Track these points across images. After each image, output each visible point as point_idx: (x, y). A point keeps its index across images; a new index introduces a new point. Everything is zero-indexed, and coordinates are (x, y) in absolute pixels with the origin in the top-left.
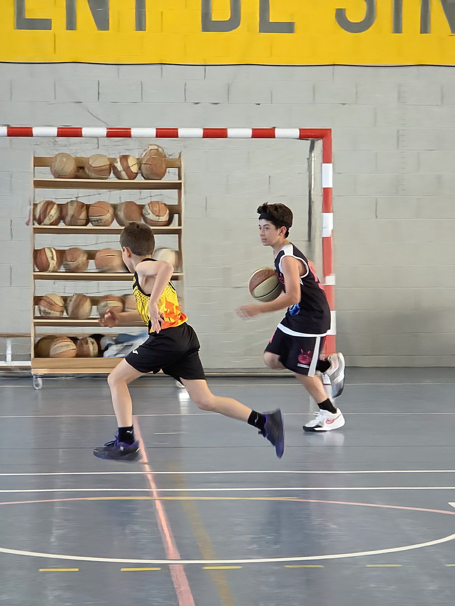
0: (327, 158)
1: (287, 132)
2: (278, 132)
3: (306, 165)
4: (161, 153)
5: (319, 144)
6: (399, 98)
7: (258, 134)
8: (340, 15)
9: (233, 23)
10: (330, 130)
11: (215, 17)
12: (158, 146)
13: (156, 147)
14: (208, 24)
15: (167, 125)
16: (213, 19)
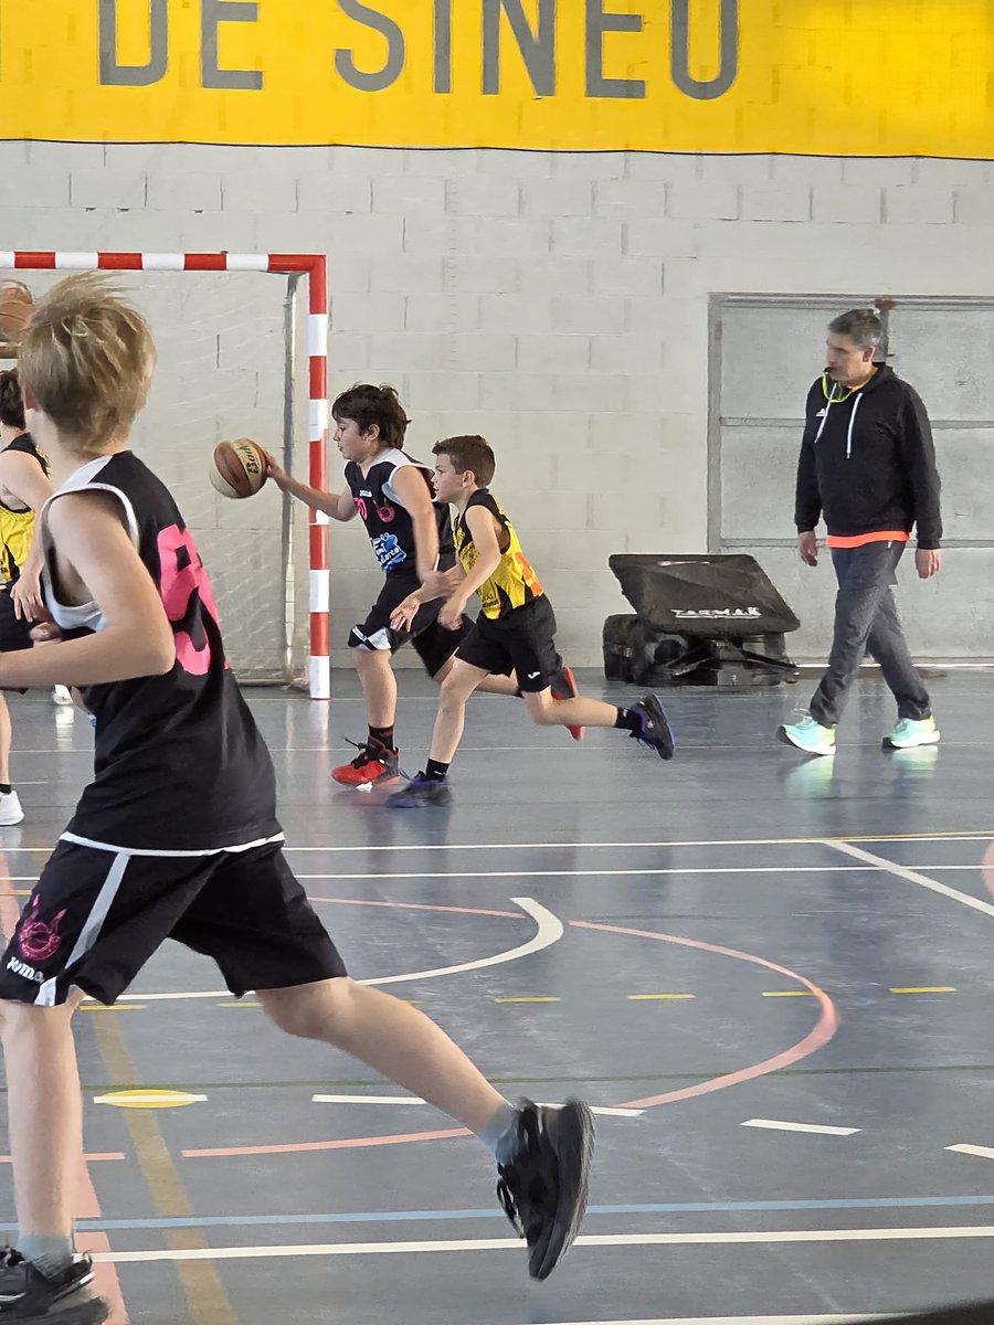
0: (317, 305)
1: (248, 260)
2: (230, 261)
3: (282, 319)
4: (25, 297)
5: (304, 280)
6: (446, 203)
7: (195, 262)
8: (343, 60)
9: (154, 70)
10: (323, 257)
11: (123, 59)
12: (20, 284)
13: (14, 285)
14: (110, 72)
15: (37, 246)
16: (118, 65)
